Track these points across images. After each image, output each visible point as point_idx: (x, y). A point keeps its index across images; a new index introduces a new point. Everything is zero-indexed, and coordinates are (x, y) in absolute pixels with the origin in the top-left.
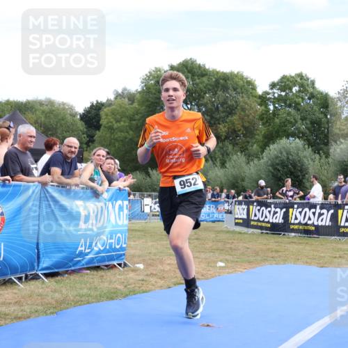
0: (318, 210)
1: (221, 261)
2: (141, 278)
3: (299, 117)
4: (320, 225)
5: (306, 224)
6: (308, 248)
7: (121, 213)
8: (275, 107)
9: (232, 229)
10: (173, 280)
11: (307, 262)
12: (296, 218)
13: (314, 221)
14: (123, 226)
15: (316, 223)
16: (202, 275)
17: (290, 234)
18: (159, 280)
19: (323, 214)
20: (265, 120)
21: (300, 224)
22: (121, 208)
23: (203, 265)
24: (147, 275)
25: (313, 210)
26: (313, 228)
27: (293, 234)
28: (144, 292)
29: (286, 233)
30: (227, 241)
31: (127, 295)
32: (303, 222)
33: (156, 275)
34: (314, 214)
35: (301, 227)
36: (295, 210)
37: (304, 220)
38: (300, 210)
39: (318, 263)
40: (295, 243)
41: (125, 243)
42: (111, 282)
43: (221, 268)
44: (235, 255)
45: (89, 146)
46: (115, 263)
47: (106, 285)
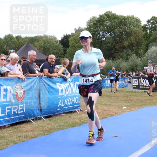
1: (125, 106)
7: (77, 87)
8: (150, 31)
9: (131, 91)
10: (102, 117)
14: (78, 93)
20: (146, 38)
22: (77, 85)
23: (116, 109)
30: (129, 96)
31: (81, 125)
41: (80, 101)
42: (74, 119)
43: (125, 109)
44: (132, 103)
45: (64, 55)
46: (76, 110)
47: (72, 120)
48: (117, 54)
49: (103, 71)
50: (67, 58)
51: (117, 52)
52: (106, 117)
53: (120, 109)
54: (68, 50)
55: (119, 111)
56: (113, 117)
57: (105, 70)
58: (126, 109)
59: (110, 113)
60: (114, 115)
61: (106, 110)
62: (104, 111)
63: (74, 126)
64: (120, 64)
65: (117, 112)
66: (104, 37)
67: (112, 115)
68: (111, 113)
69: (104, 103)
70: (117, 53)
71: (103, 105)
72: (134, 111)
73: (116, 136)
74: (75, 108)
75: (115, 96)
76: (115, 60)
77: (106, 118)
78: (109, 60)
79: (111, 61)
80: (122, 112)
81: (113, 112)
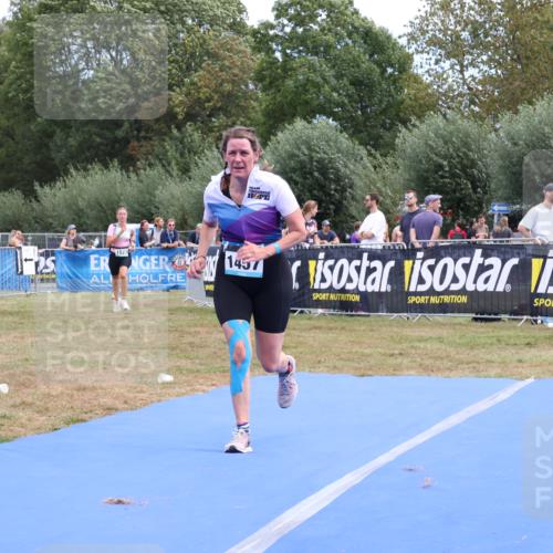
0: (365, 263)
1: (168, 372)
2: (0, 411)
3: (332, 72)
4: (370, 290)
5: (343, 291)
6: (343, 337)
8: (285, 54)
9: (199, 305)
10: (64, 415)
11: (335, 367)
12: (323, 280)
13: (359, 283)
15: (362, 288)
16: (126, 402)
17: (311, 310)
18: (36, 416)
19: (375, 269)
20: (268, 80)
21: (331, 289)
24: (13, 406)
25: (356, 263)
26: (357, 298)
27: (320, 311)
29: (305, 310)
30: (187, 329)
32: (338, 287)
34: (358, 269)
35: (333, 297)
36: (320, 262)
37: (339, 282)
38: (331, 262)
39: (356, 369)
40: (320, 328)
43: (166, 385)
44: (197, 357)
48: (143, 143)
49: (80, 217)
51: (143, 134)
52: (84, 416)
53: (145, 383)
55: (142, 392)
56: (115, 417)
58: (170, 383)
59: (102, 401)
60: (117, 410)
61: (84, 389)
62: (75, 392)
64: (156, 188)
65: (131, 395)
67: (110, 410)
68: (107, 401)
70: (145, 138)
72: (204, 391)
73: (119, 502)
76: (135, 171)
77: (83, 421)
78: (107, 167)
79: (115, 174)
80: (155, 398)
81: (117, 398)
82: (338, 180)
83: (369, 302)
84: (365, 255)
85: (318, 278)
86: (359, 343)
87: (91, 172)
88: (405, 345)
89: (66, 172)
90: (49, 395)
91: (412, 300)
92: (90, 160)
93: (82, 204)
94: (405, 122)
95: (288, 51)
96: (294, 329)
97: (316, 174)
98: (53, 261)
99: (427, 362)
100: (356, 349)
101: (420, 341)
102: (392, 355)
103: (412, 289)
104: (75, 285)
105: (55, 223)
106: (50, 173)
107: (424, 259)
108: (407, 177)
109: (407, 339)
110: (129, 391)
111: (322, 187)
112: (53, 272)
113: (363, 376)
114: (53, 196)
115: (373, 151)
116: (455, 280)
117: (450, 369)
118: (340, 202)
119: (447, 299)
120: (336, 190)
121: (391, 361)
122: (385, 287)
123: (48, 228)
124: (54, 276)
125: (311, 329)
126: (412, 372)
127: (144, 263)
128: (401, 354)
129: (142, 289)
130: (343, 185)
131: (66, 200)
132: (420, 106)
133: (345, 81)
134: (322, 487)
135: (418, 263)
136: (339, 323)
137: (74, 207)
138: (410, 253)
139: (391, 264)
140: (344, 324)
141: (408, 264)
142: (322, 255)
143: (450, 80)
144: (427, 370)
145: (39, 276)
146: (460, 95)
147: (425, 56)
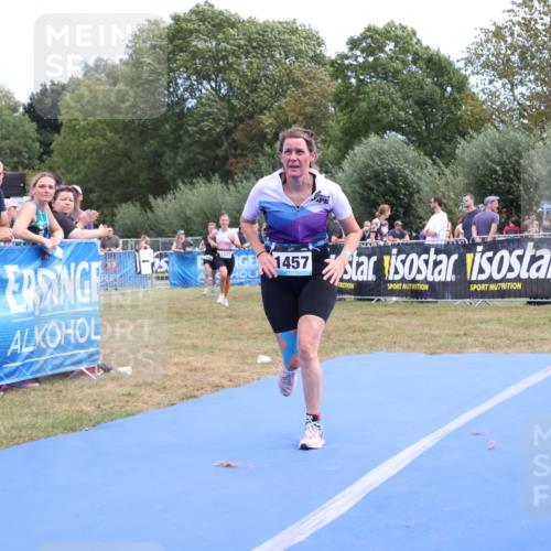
0: (433, 257)
1: (265, 354)
2: (126, 390)
3: (399, 94)
4: (437, 280)
5: (414, 281)
6: (415, 321)
7: (87, 283)
8: (359, 80)
10: (179, 392)
11: (408, 347)
12: (396, 272)
13: (428, 274)
14: (90, 304)
15: (430, 279)
16: (231, 381)
17: (388, 298)
18: (156, 393)
19: (441, 262)
20: (343, 104)
21: (403, 280)
22: (86, 274)
23: (234, 363)
24: (136, 385)
25: (425, 256)
26: (426, 287)
27: (394, 299)
28: (128, 415)
29: (382, 298)
31: (98, 422)
32: (409, 278)
33: (150, 384)
34: (426, 262)
36: (394, 257)
37: (410, 273)
38: (403, 257)
39: (426, 348)
40: (394, 313)
41: (96, 334)
42: (73, 400)
43: (264, 365)
45: (43, 161)
46: (83, 367)
47: (65, 406)
48: (240, 159)
49: (187, 224)
50: (51, 169)
51: (239, 152)
52: (196, 393)
53: (247, 363)
54: (58, 140)
55: (244, 371)
56: (222, 393)
57: (194, 218)
58: (268, 364)
59: (211, 380)
60: (223, 387)
61: (196, 370)
62: (187, 373)
63: (73, 430)
65: (235, 374)
66: (193, 97)
67: (217, 387)
68: (216, 380)
69: (188, 342)
70: (241, 155)
71: (187, 347)
73: (228, 466)
74: (80, 362)
75: (230, 317)
76: (233, 183)
77: (195, 397)
78: (209, 180)
79: (217, 186)
80: (255, 376)
81: (223, 377)
82: (406, 186)
83: (436, 291)
84: (432, 250)
85: (392, 270)
86: (430, 326)
87: (197, 185)
88: (469, 327)
89: (176, 186)
90: (166, 376)
91: (474, 287)
92: (195, 175)
93: (189, 213)
94: (463, 135)
95: (362, 77)
96: (372, 315)
97: (388, 182)
98: (167, 262)
99: (488, 341)
100: (426, 330)
101: (481, 323)
102: (457, 336)
103: (474, 278)
104: (185, 282)
105: (167, 230)
106: (162, 187)
107: (483, 252)
108: (466, 181)
109: (470, 321)
110: (233, 371)
111: (394, 193)
112: (166, 271)
113: (432, 354)
114: (164, 206)
115: (438, 160)
116: (511, 269)
117: (508, 347)
118: (409, 205)
119: (504, 286)
120: (405, 195)
121: (458, 340)
122: (450, 277)
123: (161, 234)
124: (167, 274)
125: (386, 315)
126: (477, 350)
127: (243, 262)
128: (465, 334)
129: (241, 284)
130: (412, 190)
131: (175, 210)
132: (477, 120)
133: (411, 101)
134: (401, 450)
135: (478, 255)
136: (411, 309)
137: (182, 215)
138: (471, 247)
139: (455, 257)
140: (416, 310)
141: (469, 257)
142: (395, 251)
143: (502, 97)
144: (488, 347)
145: (155, 275)
146: (511, 110)
147: (480, 76)
